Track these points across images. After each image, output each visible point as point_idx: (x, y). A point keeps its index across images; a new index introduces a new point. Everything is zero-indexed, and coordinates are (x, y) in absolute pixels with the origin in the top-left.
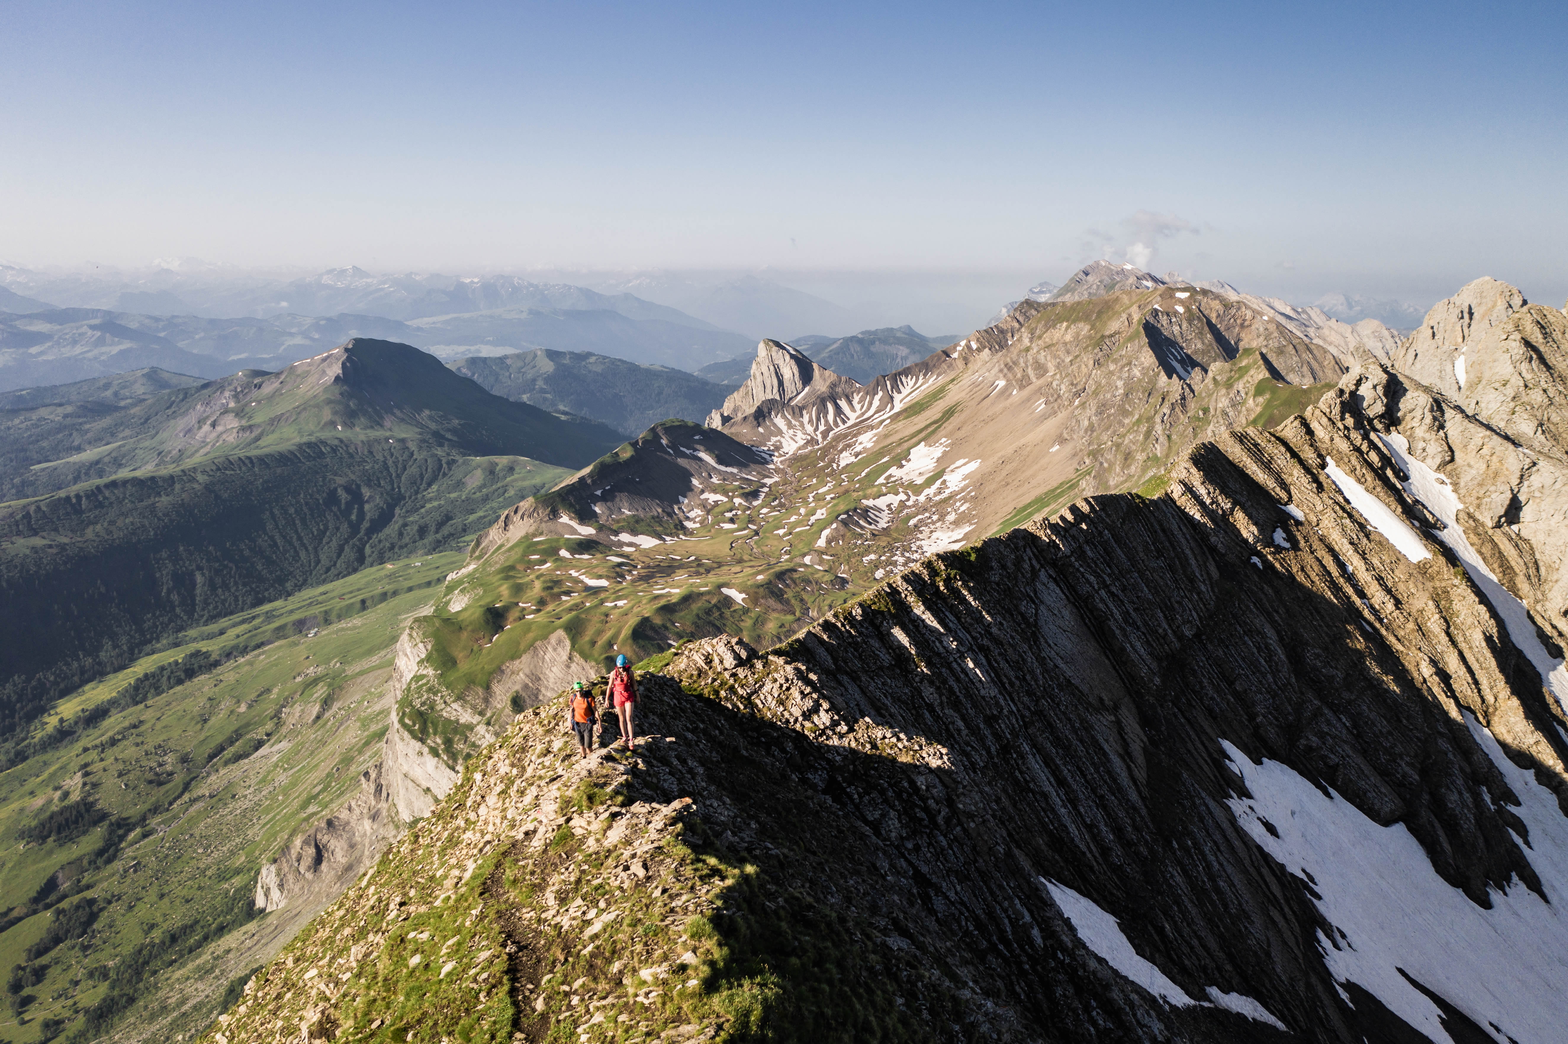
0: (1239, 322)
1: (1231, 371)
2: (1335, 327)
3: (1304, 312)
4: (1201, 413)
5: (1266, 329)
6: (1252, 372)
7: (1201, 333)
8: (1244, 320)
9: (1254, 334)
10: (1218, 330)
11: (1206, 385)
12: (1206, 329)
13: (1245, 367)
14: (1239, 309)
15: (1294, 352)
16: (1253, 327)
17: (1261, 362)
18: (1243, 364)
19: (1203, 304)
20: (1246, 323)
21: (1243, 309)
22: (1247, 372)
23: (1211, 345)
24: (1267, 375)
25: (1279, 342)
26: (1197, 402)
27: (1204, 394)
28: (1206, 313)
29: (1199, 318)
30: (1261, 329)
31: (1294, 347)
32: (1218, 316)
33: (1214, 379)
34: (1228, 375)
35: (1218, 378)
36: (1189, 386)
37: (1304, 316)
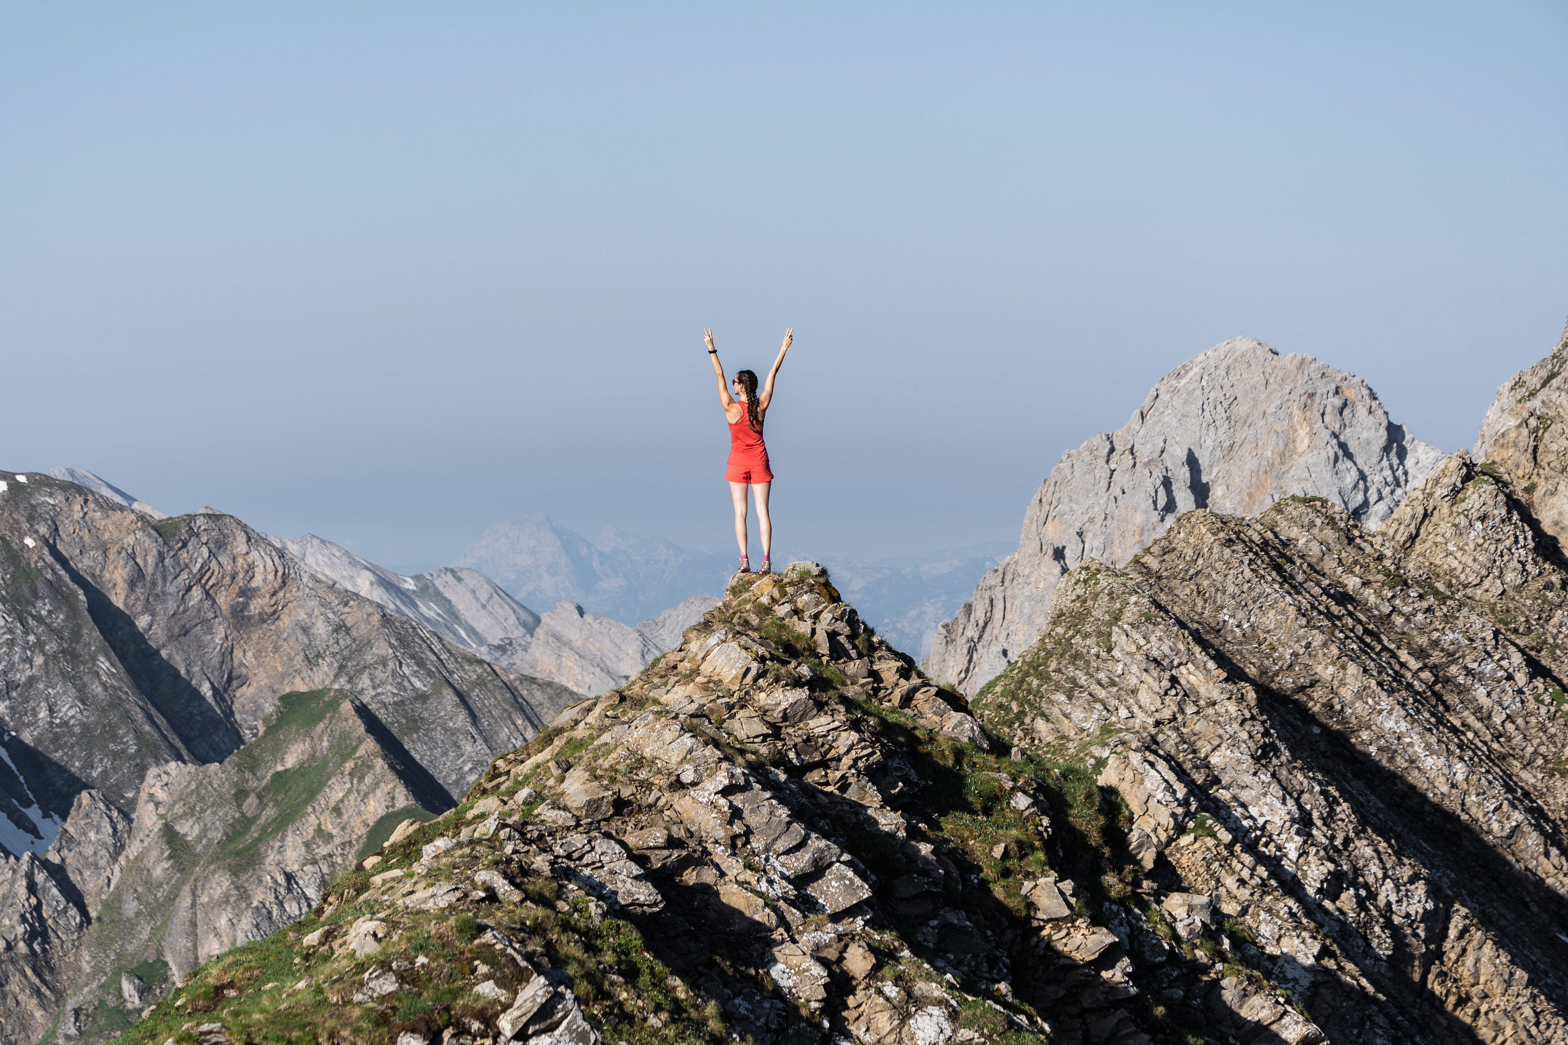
0: (224, 600)
1: (241, 794)
2: (573, 635)
3: (428, 590)
4: (128, 988)
5: (341, 628)
6: (336, 791)
7: (71, 655)
8: (247, 593)
9: (293, 647)
10: (138, 637)
11: (137, 867)
12: (91, 634)
13: (301, 771)
14: (221, 544)
15: (461, 719)
16: (286, 621)
17: (370, 745)
18: (291, 761)
19: (66, 528)
20: (256, 606)
21: (240, 546)
22: (312, 793)
23: (116, 703)
24: (403, 799)
25: (401, 682)
26: (102, 944)
27: (131, 907)
28: (83, 564)
29: (55, 587)
30: (321, 629)
31: (463, 699)
32: (137, 578)
33: (170, 834)
34: (231, 813)
35: (188, 829)
36: (58, 873)
37: (430, 610)
